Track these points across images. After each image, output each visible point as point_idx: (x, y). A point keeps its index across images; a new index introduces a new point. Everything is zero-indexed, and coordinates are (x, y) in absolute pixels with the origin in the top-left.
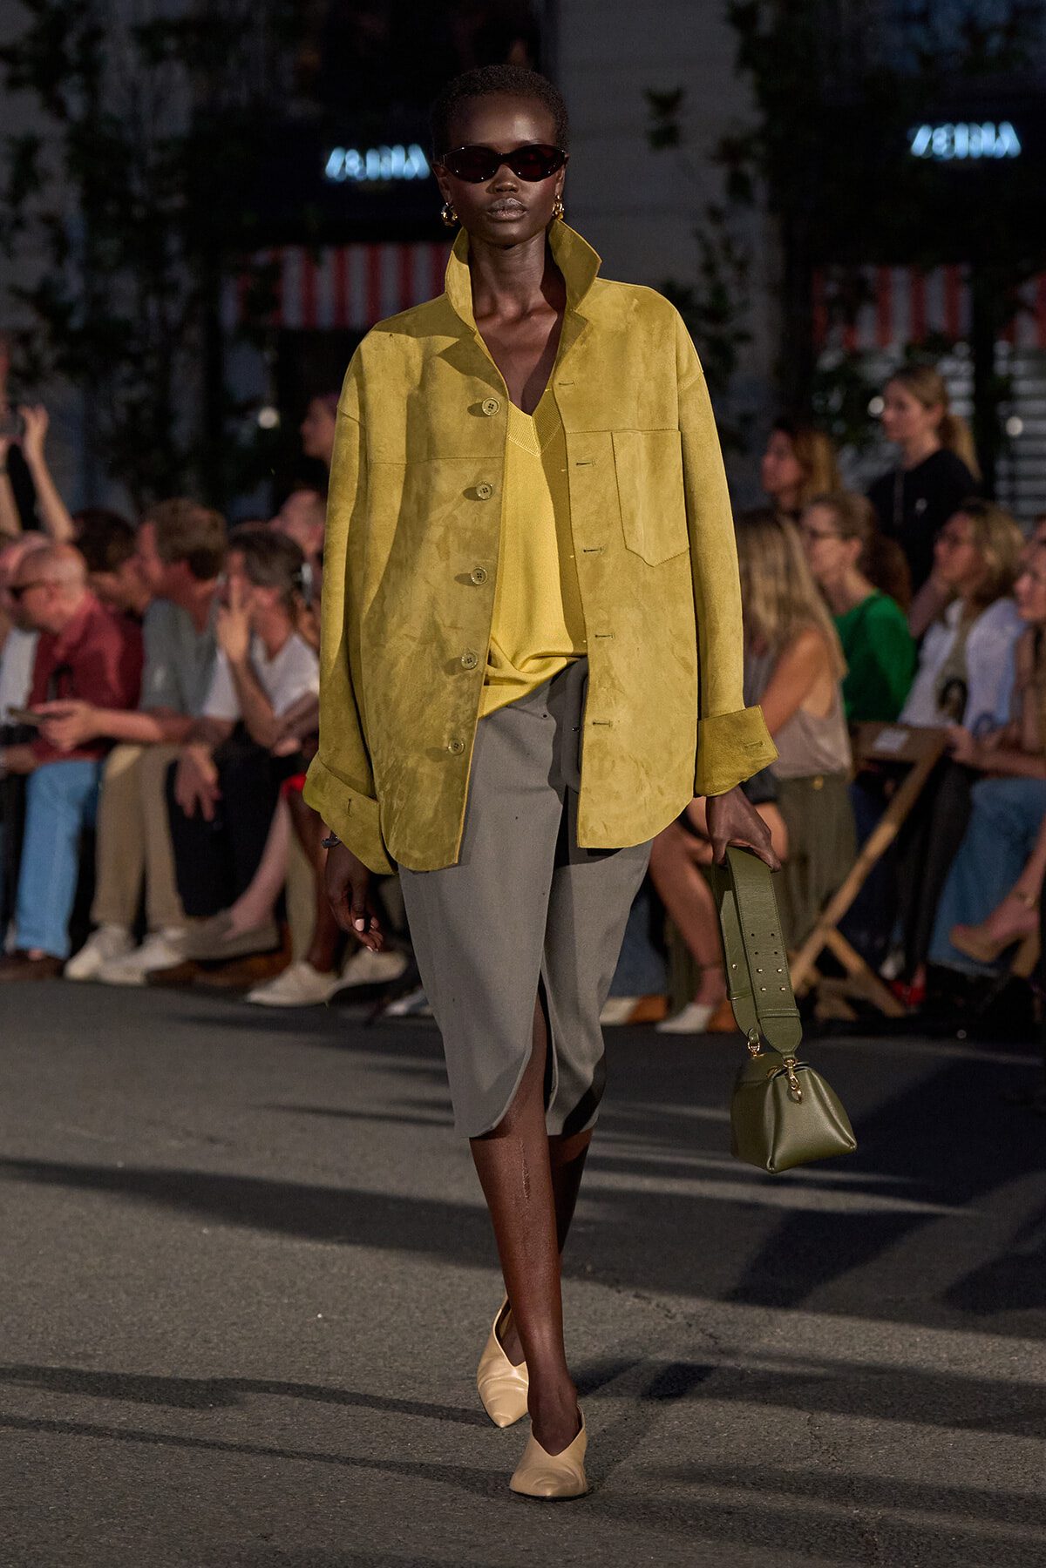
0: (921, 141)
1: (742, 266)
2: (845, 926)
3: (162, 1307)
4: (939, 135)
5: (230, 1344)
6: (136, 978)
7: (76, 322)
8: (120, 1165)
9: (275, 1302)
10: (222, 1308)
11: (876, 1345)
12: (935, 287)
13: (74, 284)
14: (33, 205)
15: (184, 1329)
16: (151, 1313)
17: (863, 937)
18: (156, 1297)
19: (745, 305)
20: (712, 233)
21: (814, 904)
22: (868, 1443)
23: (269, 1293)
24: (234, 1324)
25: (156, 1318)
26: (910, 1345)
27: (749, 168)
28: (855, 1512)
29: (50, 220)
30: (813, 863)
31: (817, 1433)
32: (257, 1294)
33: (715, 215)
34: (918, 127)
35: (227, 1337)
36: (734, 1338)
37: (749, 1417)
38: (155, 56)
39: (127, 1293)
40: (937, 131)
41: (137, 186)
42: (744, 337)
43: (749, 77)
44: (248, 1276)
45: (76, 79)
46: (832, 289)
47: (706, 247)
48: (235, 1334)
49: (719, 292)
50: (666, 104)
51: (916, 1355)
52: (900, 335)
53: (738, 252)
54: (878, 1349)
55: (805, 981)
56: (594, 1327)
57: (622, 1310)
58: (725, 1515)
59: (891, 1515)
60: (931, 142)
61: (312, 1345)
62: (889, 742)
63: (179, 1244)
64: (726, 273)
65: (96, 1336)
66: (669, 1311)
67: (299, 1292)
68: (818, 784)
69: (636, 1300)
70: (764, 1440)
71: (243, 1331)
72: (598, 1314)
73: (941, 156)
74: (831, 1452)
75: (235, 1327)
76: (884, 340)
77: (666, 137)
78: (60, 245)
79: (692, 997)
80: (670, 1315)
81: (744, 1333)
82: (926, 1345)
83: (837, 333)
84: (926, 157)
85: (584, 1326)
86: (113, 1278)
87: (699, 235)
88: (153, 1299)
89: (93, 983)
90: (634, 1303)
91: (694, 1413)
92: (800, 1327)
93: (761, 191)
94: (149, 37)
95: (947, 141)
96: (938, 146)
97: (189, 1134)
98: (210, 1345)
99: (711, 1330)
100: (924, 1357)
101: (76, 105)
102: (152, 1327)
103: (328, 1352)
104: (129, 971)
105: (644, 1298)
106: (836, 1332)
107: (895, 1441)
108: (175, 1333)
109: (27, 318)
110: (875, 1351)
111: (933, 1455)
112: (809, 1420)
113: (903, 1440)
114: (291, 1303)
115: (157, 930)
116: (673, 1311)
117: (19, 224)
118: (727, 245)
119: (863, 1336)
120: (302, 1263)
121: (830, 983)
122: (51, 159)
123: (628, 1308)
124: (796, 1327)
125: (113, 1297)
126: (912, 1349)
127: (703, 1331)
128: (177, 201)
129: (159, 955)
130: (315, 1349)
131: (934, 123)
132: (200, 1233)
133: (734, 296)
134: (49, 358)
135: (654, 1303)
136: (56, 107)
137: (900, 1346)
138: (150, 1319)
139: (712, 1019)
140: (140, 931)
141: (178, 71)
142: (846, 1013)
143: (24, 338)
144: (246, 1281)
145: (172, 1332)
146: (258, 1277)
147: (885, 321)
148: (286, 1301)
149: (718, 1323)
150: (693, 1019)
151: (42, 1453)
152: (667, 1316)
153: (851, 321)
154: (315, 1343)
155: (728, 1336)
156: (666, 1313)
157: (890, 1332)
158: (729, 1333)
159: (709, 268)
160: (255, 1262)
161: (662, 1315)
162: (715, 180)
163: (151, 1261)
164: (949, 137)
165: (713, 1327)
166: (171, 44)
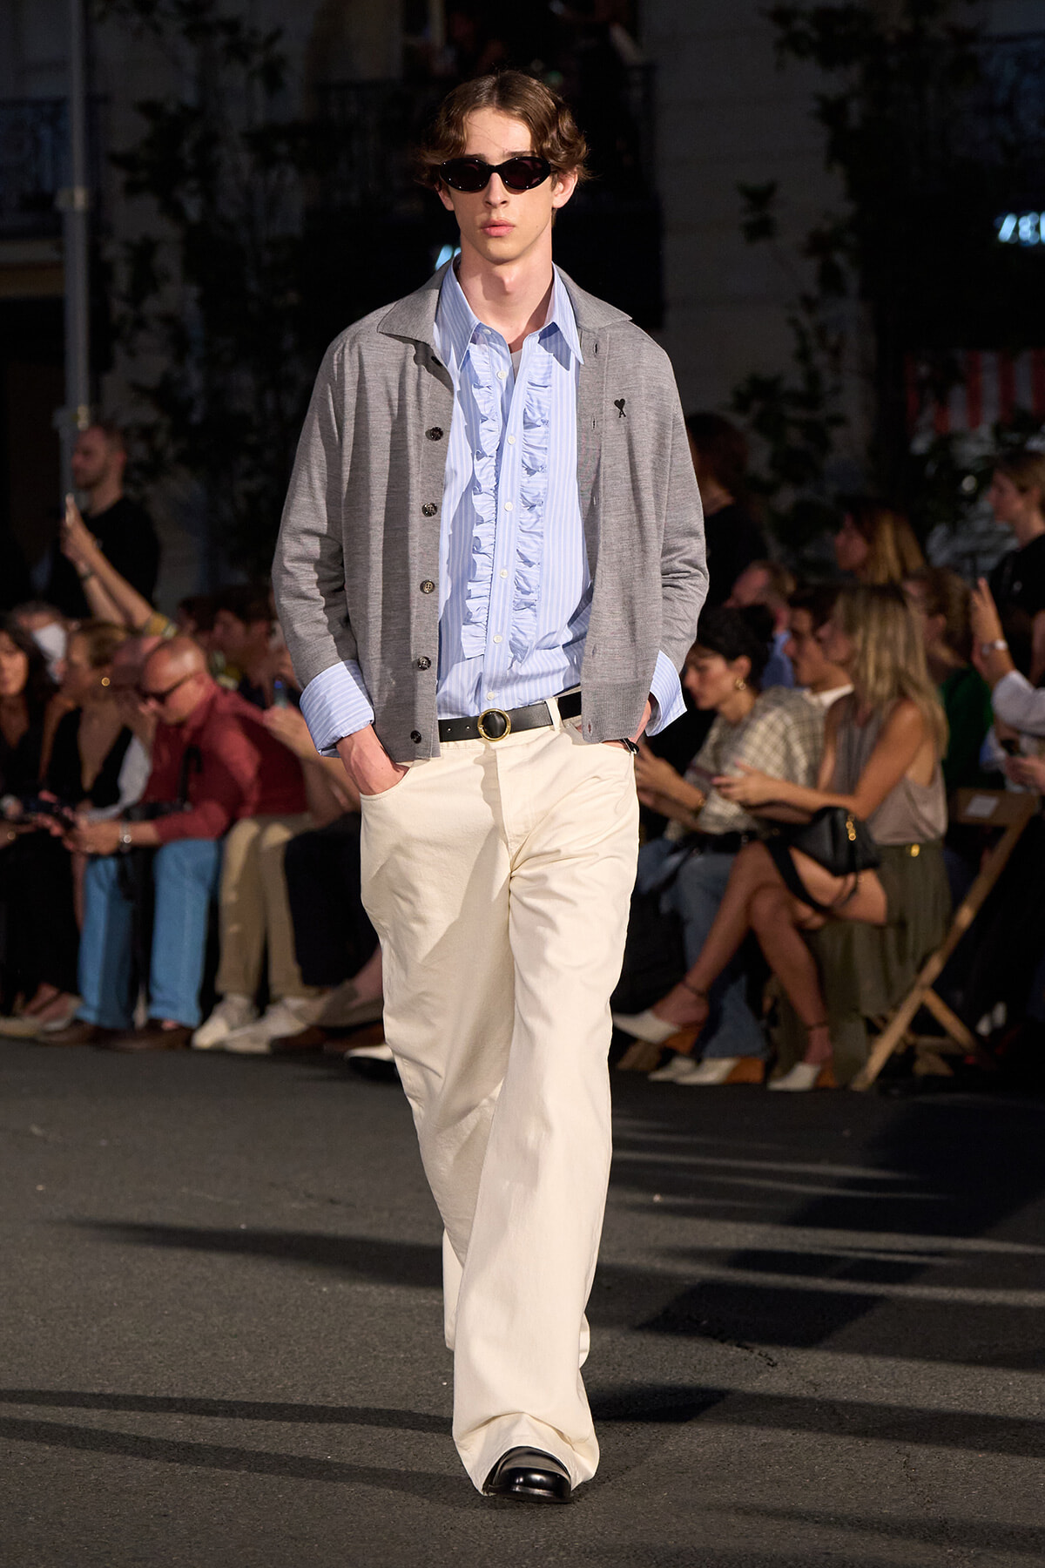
0: (1007, 229)
1: (836, 352)
2: (938, 986)
3: (283, 1363)
4: (1025, 223)
5: (348, 1397)
6: (262, 1047)
7: (196, 417)
8: (243, 1227)
9: (390, 1356)
10: (340, 1363)
11: (971, 1390)
12: (1023, 370)
13: (196, 381)
14: (151, 306)
15: (303, 1384)
16: (273, 1369)
17: (959, 996)
18: (277, 1353)
19: (837, 390)
20: (806, 321)
21: (911, 966)
22: (962, 1484)
23: (386, 1348)
24: (352, 1378)
25: (276, 1374)
26: (1003, 1389)
27: (840, 259)
28: (949, 1551)
29: (169, 320)
30: (911, 927)
31: (913, 1475)
32: (374, 1350)
33: (809, 304)
34: (1004, 217)
35: (345, 1391)
36: (833, 1385)
37: (847, 1461)
38: (267, 160)
39: (249, 1350)
40: (1022, 220)
41: (253, 285)
42: (838, 420)
43: (839, 171)
44: (365, 1332)
45: (193, 184)
46: (924, 370)
47: (801, 335)
48: (353, 1388)
49: (813, 378)
50: (759, 197)
51: (1009, 1399)
52: (990, 415)
53: (833, 339)
54: (972, 1393)
55: (903, 1039)
56: (699, 1376)
57: (725, 1360)
58: (824, 1556)
59: (983, 1554)
60: (1017, 229)
61: (427, 1397)
62: (981, 806)
63: (299, 1302)
64: (820, 359)
65: (218, 1392)
66: (771, 1360)
67: (414, 1347)
68: (915, 851)
69: (739, 1350)
70: (862, 1483)
71: (360, 1385)
72: (703, 1362)
73: (1027, 242)
74: (927, 1494)
75: (352, 1382)
76: (975, 422)
77: (760, 229)
78: (179, 344)
79: (800, 1056)
80: (771, 1363)
81: (843, 1379)
82: (1019, 1389)
83: (929, 414)
84: (1013, 242)
85: (688, 1374)
86: (236, 1336)
87: (793, 322)
88: (273, 1355)
89: (219, 1052)
90: (737, 1352)
91: (794, 1457)
92: (897, 1373)
93: (853, 282)
94: (261, 142)
95: (1031, 228)
96: (1025, 233)
97: (310, 1196)
98: (329, 1399)
99: (812, 1378)
100: (1016, 1400)
101: (193, 209)
102: (273, 1383)
103: (442, 1404)
104: (255, 1040)
105: (747, 1348)
106: (932, 1377)
107: (988, 1482)
108: (295, 1388)
109: (149, 414)
110: (969, 1396)
111: (1024, 1496)
112: (905, 1463)
113: (996, 1481)
114: (407, 1357)
115: (277, 1000)
116: (775, 1359)
117: (140, 324)
118: (821, 331)
119: (958, 1381)
120: (418, 1319)
121: (927, 1041)
122: (169, 260)
123: (731, 1357)
124: (893, 1373)
125: (236, 1354)
126: (1006, 1393)
127: (803, 1378)
128: (293, 297)
129: (282, 1023)
130: (430, 1401)
131: (1019, 213)
132: (320, 1291)
133: (828, 380)
134: (171, 452)
135: (757, 1351)
136: (173, 210)
137: (993, 1390)
138: (271, 1375)
139: (818, 1078)
140: (262, 1001)
141: (291, 175)
142: (942, 1069)
143: (147, 433)
144: (364, 1336)
145: (292, 1386)
146: (375, 1333)
147: (974, 402)
148: (402, 1356)
149: (818, 1371)
150: (802, 1077)
151: (165, 1506)
152: (769, 1364)
153: (943, 401)
154: (429, 1395)
155: (828, 1383)
156: (768, 1361)
157: (984, 1377)
158: (828, 1380)
159: (803, 355)
160: (371, 1319)
161: (765, 1363)
162: (808, 270)
163: (272, 1319)
164: (1034, 225)
165: (813, 1375)
166: (282, 148)
